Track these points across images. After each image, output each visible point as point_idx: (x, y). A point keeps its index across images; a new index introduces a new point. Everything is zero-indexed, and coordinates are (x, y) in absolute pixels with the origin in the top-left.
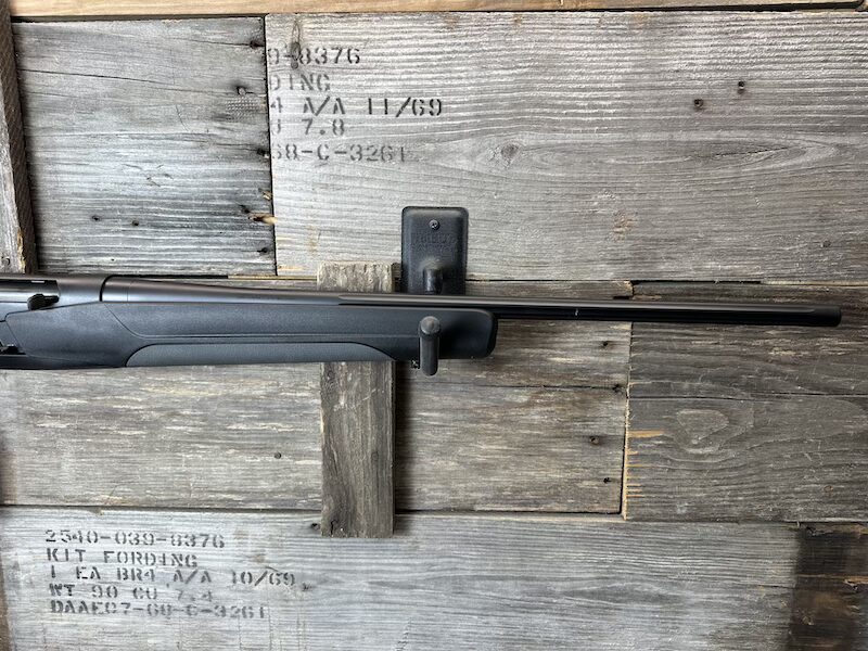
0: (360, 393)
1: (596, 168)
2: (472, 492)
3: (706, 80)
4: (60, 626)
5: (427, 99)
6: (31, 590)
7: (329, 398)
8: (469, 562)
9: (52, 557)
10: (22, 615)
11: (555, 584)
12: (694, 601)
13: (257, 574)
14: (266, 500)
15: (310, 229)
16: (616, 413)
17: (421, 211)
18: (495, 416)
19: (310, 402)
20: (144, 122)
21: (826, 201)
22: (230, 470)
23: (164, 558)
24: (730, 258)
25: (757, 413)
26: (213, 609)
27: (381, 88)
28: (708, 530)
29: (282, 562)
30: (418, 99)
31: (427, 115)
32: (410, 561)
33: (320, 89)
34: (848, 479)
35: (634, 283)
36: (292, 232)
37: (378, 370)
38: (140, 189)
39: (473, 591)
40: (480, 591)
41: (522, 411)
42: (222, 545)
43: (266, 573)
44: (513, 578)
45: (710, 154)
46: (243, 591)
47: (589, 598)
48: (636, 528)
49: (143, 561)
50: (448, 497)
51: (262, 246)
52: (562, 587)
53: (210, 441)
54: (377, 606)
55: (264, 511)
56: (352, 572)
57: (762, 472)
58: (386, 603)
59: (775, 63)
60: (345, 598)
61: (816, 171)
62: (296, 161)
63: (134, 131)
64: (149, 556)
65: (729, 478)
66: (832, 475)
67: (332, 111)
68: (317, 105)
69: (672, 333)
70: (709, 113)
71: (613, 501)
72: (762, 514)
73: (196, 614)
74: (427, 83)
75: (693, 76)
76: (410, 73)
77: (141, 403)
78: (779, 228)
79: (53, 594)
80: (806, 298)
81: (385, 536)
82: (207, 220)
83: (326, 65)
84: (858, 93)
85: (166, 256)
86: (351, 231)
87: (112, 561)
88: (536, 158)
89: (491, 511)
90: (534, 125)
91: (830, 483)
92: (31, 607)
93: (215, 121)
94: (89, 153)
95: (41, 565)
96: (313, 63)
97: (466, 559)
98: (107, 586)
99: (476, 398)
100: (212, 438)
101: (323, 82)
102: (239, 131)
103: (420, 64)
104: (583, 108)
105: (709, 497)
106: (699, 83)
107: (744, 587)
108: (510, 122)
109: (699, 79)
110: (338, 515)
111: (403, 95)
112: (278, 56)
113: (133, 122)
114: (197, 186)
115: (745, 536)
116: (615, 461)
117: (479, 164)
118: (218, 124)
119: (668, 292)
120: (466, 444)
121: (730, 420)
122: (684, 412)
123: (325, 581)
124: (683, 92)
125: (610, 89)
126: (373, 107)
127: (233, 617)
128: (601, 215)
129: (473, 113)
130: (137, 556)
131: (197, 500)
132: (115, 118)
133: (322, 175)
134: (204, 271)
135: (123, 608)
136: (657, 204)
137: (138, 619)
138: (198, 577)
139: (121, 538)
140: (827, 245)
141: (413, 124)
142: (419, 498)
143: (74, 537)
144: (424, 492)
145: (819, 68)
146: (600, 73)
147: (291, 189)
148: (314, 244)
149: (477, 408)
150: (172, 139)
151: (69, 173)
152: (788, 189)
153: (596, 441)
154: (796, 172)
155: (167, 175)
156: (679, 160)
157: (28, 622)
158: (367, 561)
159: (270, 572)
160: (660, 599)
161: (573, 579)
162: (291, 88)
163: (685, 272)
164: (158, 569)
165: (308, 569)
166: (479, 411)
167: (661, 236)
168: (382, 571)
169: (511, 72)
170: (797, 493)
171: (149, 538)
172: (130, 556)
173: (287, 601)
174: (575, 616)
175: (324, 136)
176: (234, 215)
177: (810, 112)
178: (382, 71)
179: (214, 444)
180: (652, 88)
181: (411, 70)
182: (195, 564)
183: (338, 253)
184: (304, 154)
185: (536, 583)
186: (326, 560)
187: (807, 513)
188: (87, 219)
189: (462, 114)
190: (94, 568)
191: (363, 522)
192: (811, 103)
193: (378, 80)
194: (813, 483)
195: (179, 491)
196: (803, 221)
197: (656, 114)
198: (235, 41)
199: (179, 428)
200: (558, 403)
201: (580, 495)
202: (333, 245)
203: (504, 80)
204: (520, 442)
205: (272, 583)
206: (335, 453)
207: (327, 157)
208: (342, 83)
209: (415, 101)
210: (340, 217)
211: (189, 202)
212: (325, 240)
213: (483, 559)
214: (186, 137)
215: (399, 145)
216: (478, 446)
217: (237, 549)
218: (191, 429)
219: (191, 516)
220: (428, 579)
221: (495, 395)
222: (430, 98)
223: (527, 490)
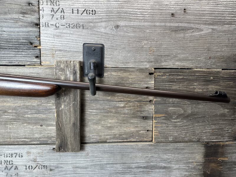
0: (69, 104)
1: (143, 33)
2: (106, 136)
3: (175, 8)
5: (91, 10)
7: (58, 105)
8: (105, 159)
11: (132, 164)
12: (175, 168)
13: (34, 166)
14: (37, 141)
15: (53, 50)
16: (150, 109)
17: (89, 45)
18: (113, 111)
19: (52, 107)
21: (209, 45)
22: (25, 131)
23: (1, 162)
24: (183, 61)
25: (192, 108)
27: (77, 6)
28: (179, 145)
29: (43, 161)
31: (91, 15)
32: (86, 160)
33: (57, 5)
34: (218, 128)
35: (155, 69)
36: (46, 51)
37: (75, 96)
39: (106, 168)
40: (109, 168)
41: (122, 109)
42: (22, 156)
43: (37, 165)
44: (119, 163)
45: (177, 30)
46: (29, 172)
47: (143, 168)
48: (157, 145)
50: (98, 138)
51: (36, 56)
52: (135, 165)
53: (18, 121)
54: (75, 175)
55: (37, 144)
56: (67, 164)
57: (194, 127)
59: (194, 4)
60: (64, 173)
61: (206, 36)
62: (48, 28)
65: (184, 129)
66: (213, 127)
67: (60, 12)
68: (55, 10)
69: (166, 84)
70: (175, 18)
71: (150, 137)
72: (194, 140)
74: (91, 5)
75: (171, 6)
76: (86, 1)
78: (196, 53)
80: (205, 73)
81: (77, 151)
82: (18, 47)
84: (217, 14)
85: (4, 58)
86: (66, 51)
88: (125, 29)
89: (112, 142)
90: (125, 19)
91: (213, 129)
93: (22, 14)
97: (104, 158)
99: (107, 105)
101: (58, 3)
102: (29, 18)
104: (139, 14)
105: (179, 135)
106: (173, 9)
107: (189, 162)
108: (117, 18)
109: (173, 8)
110: (61, 145)
111: (83, 8)
114: (15, 35)
115: (189, 147)
116: (150, 124)
117: (108, 31)
118: (22, 15)
119: (165, 72)
120: (104, 120)
121: (184, 111)
122: (171, 108)
123: (57, 167)
124: (168, 11)
125: (147, 9)
126: (74, 12)
128: (145, 47)
129: (105, 15)
131: (13, 141)
133: (57, 32)
134: (16, 63)
136: (161, 45)
138: (14, 168)
140: (210, 58)
141: (86, 17)
142: (89, 139)
144: (90, 137)
145: (206, 6)
146: (144, 4)
147: (46, 37)
148: (54, 55)
150: (6, 19)
152: (198, 41)
153: (144, 118)
154: (201, 36)
155: (4, 31)
156: (168, 31)
158: (72, 160)
159: (39, 165)
160: (165, 168)
161: (138, 163)
163: (170, 65)
165: (53, 163)
166: (108, 109)
167: (163, 54)
168: (76, 163)
169: (117, 3)
170: (204, 133)
173: (44, 175)
174: (139, 175)
175: (58, 20)
176: (27, 45)
177: (204, 18)
178: (77, 1)
179: (19, 122)
180: (159, 9)
182: (12, 164)
183: (62, 58)
184: (51, 26)
185: (127, 165)
186: (58, 160)
187: (207, 139)
189: (102, 15)
191: (70, 147)
192: (204, 16)
193: (75, 3)
194: (208, 129)
195: (7, 138)
196: (203, 50)
197: (160, 17)
199: (7, 117)
200: (133, 106)
201: (140, 136)
202: (60, 55)
203: (115, 5)
204: (121, 119)
205: (39, 169)
206: (60, 124)
207: (58, 27)
208: (64, 3)
209: (87, 10)
210: (63, 46)
211: (12, 40)
212: (57, 53)
213: (110, 158)
214: (11, 19)
215: (82, 24)
216: (108, 121)
217: (27, 158)
218: (11, 117)
219: (11, 147)
220: (92, 165)
221: (113, 104)
222: (92, 10)
223: (123, 135)
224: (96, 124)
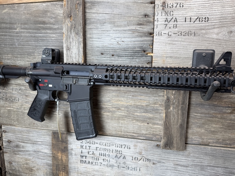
0: (178, 106)
2: (209, 139)
4: (82, 167)
6: (75, 156)
7: (167, 107)
8: (206, 161)
9: (82, 148)
10: (72, 163)
13: (139, 158)
14: (144, 137)
15: (163, 56)
17: (200, 51)
18: (219, 116)
20: (118, 26)
22: (134, 127)
23: (113, 151)
26: (125, 167)
27: (189, 14)
29: (147, 155)
30: (201, 17)
31: (204, 22)
32: (187, 159)
33: (170, 15)
36: (158, 58)
37: (184, 100)
38: (115, 46)
39: (207, 170)
40: (209, 171)
41: (228, 115)
42: (130, 148)
43: (142, 158)
44: (221, 167)
46: (135, 163)
49: (107, 151)
50: (201, 140)
51: (148, 62)
53: (129, 118)
54: (176, 171)
56: (168, 160)
58: (178, 171)
60: (165, 168)
62: (160, 37)
63: (115, 29)
64: (109, 149)
67: (173, 21)
68: (169, 20)
73: (120, 168)
74: (204, 13)
76: (199, 10)
77: (110, 106)
79: (81, 158)
81: (182, 150)
82: (133, 54)
83: (173, 8)
86: (176, 57)
87: (98, 150)
89: (215, 146)
92: (75, 161)
94: (102, 35)
95: (78, 150)
96: (169, 8)
97: (206, 160)
98: (96, 157)
99: (213, 110)
100: (129, 117)
101: (172, 13)
102: (145, 28)
103: (202, 7)
108: (231, 23)
110: (167, 143)
111: (196, 16)
112: (158, 6)
113: (115, 26)
114: (132, 44)
117: (220, 36)
118: (139, 26)
120: (208, 124)
123: (160, 162)
126: (186, 20)
127: (131, 170)
129: (219, 21)
130: (105, 149)
131: (123, 134)
132: (110, 25)
133: (169, 40)
135: (100, 164)
137: (104, 168)
138: (122, 157)
139: (101, 144)
141: (198, 25)
142: (191, 140)
143: (88, 142)
144: (193, 139)
147: (159, 45)
148: (164, 61)
149: (213, 113)
150: (125, 31)
151: (96, 41)
155: (123, 41)
157: (74, 165)
158: (174, 157)
162: (162, 15)
164: (111, 154)
165: (155, 158)
166: (214, 114)
168: (178, 161)
169: (232, 8)
171: (109, 144)
172: (103, 149)
173: (147, 167)
175: (170, 29)
176: (141, 53)
178: (190, 9)
179: (130, 118)
181: (199, 9)
182: (121, 153)
183: (171, 64)
184: (164, 34)
185: (228, 169)
186: (161, 156)
188: (100, 54)
189: (215, 21)
190: (93, 152)
191: (175, 145)
193: (188, 12)
195: (119, 131)
198: (146, 2)
199: (120, 113)
202: (170, 61)
203: (230, 11)
204: (227, 125)
205: (143, 161)
206: (168, 124)
207: (171, 35)
208: (177, 13)
209: (200, 18)
210: (173, 53)
211: (128, 49)
212: (168, 60)
213: (211, 160)
214: (129, 30)
215: (194, 31)
216: (212, 125)
217: (134, 150)
218: (123, 114)
219: (121, 139)
220: (192, 165)
221: (220, 109)
222: (205, 17)
223: (227, 140)
224: (200, 127)
